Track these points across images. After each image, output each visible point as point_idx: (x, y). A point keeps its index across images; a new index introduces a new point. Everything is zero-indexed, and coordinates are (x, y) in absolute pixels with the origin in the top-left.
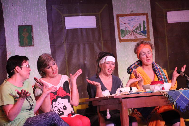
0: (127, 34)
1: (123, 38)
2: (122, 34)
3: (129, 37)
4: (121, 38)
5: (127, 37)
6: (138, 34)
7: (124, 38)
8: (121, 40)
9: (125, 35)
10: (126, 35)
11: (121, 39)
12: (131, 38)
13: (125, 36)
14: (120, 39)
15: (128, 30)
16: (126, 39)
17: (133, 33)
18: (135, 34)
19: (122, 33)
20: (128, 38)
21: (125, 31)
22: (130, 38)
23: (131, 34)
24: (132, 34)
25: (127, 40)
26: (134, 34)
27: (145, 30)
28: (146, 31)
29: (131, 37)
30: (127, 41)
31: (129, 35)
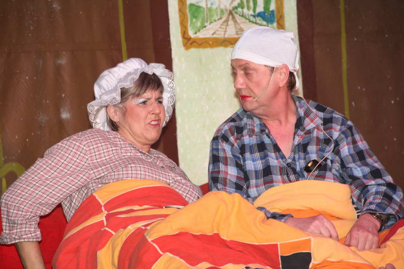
0: (213, 19)
1: (196, 33)
2: (194, 20)
3: (217, 33)
4: (191, 33)
5: (212, 32)
6: (250, 21)
7: (201, 35)
8: (189, 42)
9: (202, 23)
10: (206, 24)
11: (190, 38)
12: (226, 36)
13: (205, 27)
14: (186, 36)
15: (214, 7)
16: (209, 39)
17: (233, 18)
18: (239, 21)
19: (194, 16)
20: (215, 36)
21: (203, 8)
22: (223, 36)
23: (227, 21)
24: (231, 22)
25: (211, 43)
26: (235, 22)
27: (271, 9)
28: (272, 12)
29: (225, 31)
30: (211, 46)
31: (219, 25)
